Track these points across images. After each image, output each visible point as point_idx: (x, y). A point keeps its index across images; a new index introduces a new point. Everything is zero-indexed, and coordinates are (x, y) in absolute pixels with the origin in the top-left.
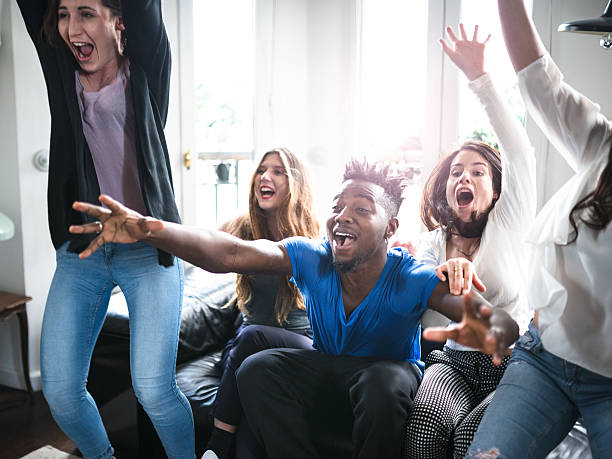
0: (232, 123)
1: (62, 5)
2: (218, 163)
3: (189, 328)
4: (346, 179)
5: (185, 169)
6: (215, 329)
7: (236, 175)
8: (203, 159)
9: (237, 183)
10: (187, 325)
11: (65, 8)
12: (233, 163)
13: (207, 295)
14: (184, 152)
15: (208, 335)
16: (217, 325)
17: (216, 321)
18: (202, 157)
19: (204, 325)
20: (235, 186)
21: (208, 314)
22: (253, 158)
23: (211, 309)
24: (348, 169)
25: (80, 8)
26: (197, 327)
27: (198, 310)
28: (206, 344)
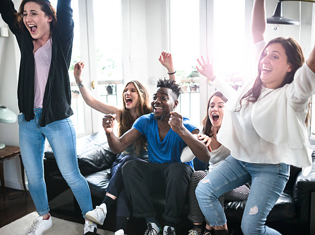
0: (113, 67)
1: (24, 10)
2: (107, 85)
3: (95, 158)
4: (158, 87)
5: (92, 88)
6: (107, 159)
7: (116, 91)
8: (100, 84)
9: (116, 95)
10: (94, 157)
11: (26, 11)
12: (114, 85)
13: (103, 144)
14: (91, 81)
15: (104, 161)
16: (108, 157)
17: (107, 155)
18: (99, 83)
19: (102, 157)
20: (115, 96)
21: (104, 152)
22: (123, 83)
23: (105, 150)
24: (158, 83)
25: (31, 11)
26: (99, 158)
27: (99, 151)
28: (103, 165)
